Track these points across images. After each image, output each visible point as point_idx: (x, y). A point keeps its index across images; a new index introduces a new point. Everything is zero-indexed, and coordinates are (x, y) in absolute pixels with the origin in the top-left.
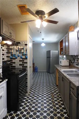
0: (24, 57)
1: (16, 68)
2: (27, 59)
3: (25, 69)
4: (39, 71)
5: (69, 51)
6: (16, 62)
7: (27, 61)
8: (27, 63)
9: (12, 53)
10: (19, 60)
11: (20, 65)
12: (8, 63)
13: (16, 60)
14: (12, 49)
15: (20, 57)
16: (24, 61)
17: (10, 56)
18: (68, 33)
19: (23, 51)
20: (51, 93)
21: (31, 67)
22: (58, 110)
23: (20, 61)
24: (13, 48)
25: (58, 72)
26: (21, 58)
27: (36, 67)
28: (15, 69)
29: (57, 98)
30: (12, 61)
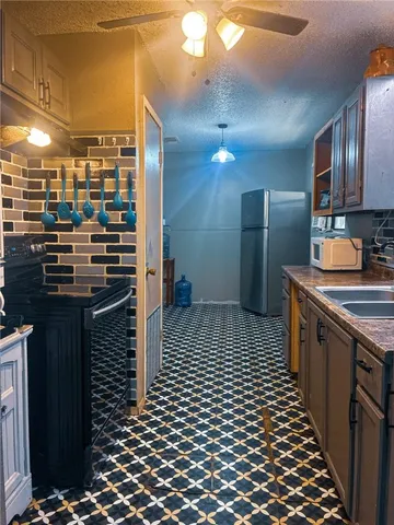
0: (116, 218)
1: (74, 274)
2: (133, 229)
3: (124, 280)
4: (201, 302)
5: (361, 188)
6: (74, 244)
7: (134, 239)
8: (134, 251)
9: (54, 196)
10: (90, 234)
11: (95, 260)
12: (33, 247)
13: (74, 233)
14: (54, 175)
15: (94, 217)
16: (116, 238)
17: (43, 211)
18: (360, 87)
19: (113, 185)
20: (259, 412)
21: (153, 274)
22: (296, 491)
23: (95, 239)
24: (58, 170)
25: (300, 301)
26: (103, 221)
27: (183, 279)
28: (70, 280)
29: (290, 434)
30: (54, 238)
